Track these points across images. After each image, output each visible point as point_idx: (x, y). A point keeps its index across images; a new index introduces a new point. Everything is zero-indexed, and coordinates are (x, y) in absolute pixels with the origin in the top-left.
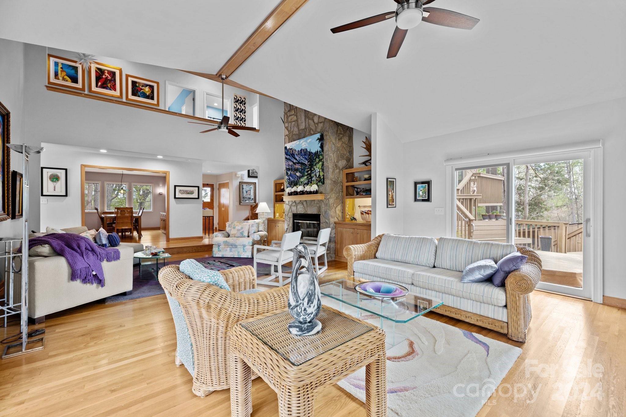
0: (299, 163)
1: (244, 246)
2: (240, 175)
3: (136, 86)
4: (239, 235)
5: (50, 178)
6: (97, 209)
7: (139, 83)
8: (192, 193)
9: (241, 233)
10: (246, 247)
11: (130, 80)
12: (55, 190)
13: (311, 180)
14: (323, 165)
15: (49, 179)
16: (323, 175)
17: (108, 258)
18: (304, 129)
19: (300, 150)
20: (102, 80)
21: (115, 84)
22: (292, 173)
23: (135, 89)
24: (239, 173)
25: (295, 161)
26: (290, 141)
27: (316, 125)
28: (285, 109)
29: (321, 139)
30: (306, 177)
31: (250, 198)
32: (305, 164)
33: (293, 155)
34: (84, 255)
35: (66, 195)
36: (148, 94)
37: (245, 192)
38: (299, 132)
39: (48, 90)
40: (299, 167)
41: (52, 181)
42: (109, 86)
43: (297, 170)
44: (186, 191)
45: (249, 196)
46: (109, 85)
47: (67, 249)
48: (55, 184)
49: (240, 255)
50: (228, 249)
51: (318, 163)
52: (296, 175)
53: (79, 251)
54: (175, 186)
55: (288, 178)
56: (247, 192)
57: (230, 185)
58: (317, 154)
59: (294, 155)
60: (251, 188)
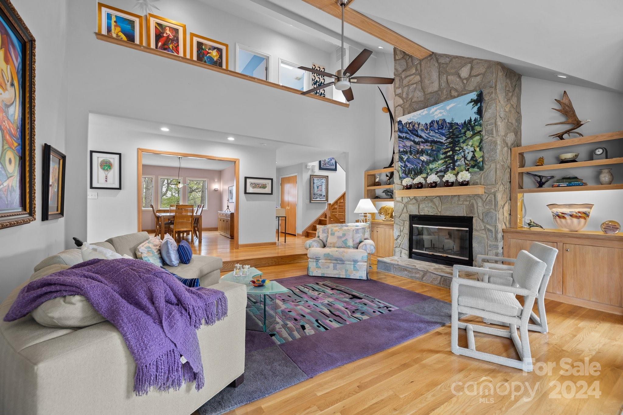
0: (426, 141)
1: (355, 261)
2: (310, 167)
3: (202, 49)
4: (341, 245)
5: (101, 166)
6: (152, 207)
7: (206, 45)
8: (264, 187)
9: (343, 241)
10: (358, 263)
11: (195, 39)
12: (106, 181)
13: (454, 166)
14: (481, 141)
15: (99, 167)
16: (483, 157)
17: (208, 317)
18: (437, 91)
19: (428, 123)
20: (163, 39)
21: (178, 45)
22: (411, 157)
23: (201, 52)
24: (310, 164)
25: (417, 139)
26: (406, 112)
27: (465, 81)
28: (395, 69)
29: (479, 100)
30: (440, 162)
31: (321, 195)
32: (442, 143)
33: (414, 132)
34: (163, 321)
35: (120, 188)
36: (215, 60)
37: (316, 188)
38: (425, 98)
39: (97, 38)
40: (426, 147)
41: (104, 169)
42: (171, 48)
43: (422, 152)
44: (258, 184)
45: (320, 192)
46: (171, 46)
47: (126, 307)
48: (106, 173)
49: (350, 275)
50: (331, 265)
51: (471, 138)
52: (420, 160)
53: (152, 309)
54: (246, 178)
55: (403, 165)
56: (318, 187)
57: (298, 180)
58: (468, 125)
59: (417, 131)
60: (323, 182)
